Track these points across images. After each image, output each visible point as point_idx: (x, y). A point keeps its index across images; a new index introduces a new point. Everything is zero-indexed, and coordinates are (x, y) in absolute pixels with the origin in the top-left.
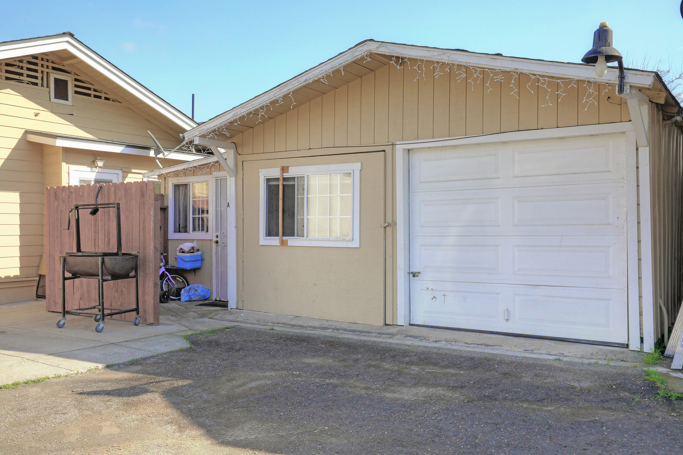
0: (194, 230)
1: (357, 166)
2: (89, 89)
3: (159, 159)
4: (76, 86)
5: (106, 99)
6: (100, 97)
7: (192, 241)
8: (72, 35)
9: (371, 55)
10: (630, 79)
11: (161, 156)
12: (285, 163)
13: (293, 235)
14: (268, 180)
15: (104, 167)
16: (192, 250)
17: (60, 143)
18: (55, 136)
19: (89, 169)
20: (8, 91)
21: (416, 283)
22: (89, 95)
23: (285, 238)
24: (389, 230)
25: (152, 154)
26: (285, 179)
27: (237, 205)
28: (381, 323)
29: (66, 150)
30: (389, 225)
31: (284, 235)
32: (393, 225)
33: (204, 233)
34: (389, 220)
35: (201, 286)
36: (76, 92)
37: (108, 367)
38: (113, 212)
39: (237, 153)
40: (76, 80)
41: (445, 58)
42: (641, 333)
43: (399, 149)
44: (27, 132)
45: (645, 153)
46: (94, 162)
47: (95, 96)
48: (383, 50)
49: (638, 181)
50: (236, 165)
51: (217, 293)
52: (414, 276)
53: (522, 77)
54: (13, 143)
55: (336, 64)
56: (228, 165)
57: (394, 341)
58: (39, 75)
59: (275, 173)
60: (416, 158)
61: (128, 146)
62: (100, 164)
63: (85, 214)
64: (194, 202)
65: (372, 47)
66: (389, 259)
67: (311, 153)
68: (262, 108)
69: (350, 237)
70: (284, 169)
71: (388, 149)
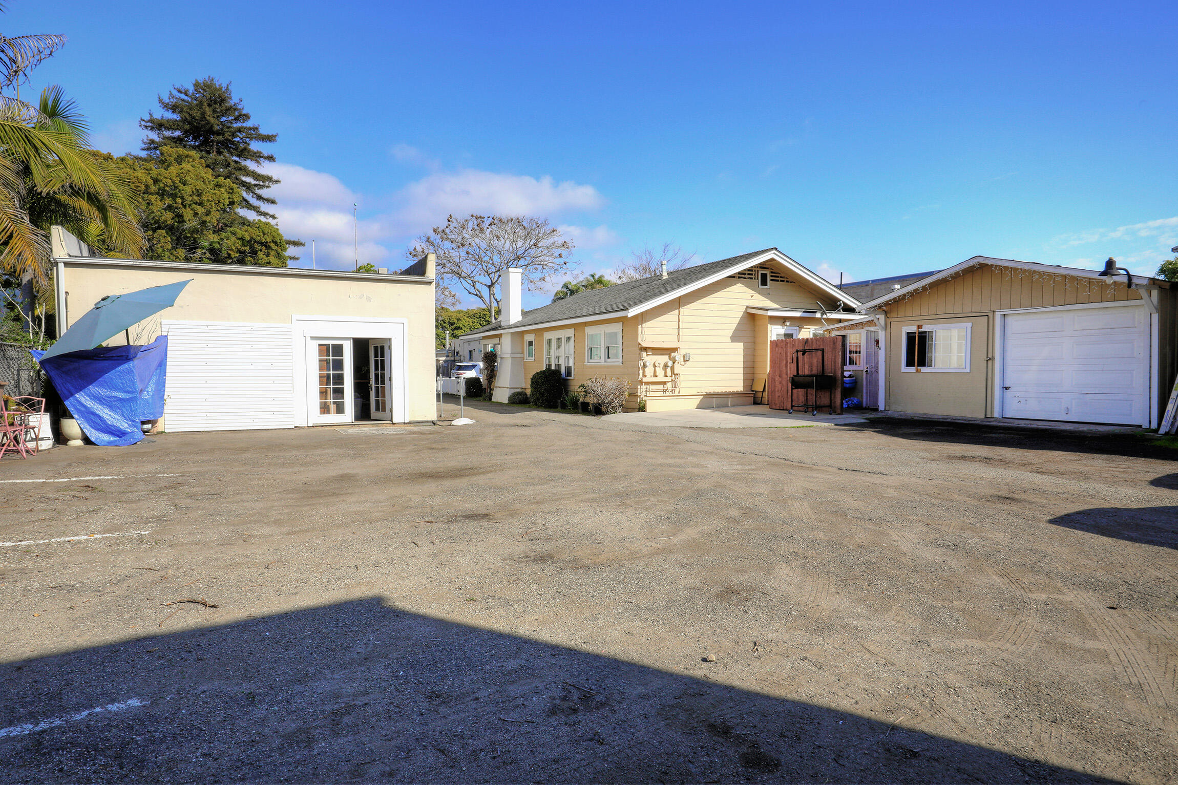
0: (850, 364)
1: (970, 325)
2: (778, 277)
3: (824, 319)
4: (772, 276)
5: (787, 281)
6: (783, 281)
7: (849, 371)
8: (776, 249)
9: (980, 264)
10: (1135, 281)
11: (825, 316)
12: (920, 323)
13: (924, 365)
14: (908, 333)
15: (790, 325)
16: (850, 376)
17: (770, 313)
18: (767, 310)
19: (781, 327)
20: (739, 284)
21: (1008, 394)
22: (778, 281)
23: (919, 368)
24: (990, 362)
25: (818, 315)
26: (919, 333)
27: (886, 348)
28: (983, 416)
29: (771, 317)
30: (990, 359)
31: (918, 366)
32: (992, 359)
33: (855, 366)
34: (990, 356)
35: (856, 398)
36: (772, 280)
37: (836, 425)
38: (820, 353)
39: (886, 317)
40: (772, 272)
41: (1026, 267)
42: (1150, 419)
43: (998, 315)
44: (747, 307)
45: (1156, 318)
46: (784, 323)
47: (781, 281)
48: (986, 262)
49: (1151, 333)
50: (886, 324)
51: (866, 404)
52: (1006, 389)
53: (1074, 279)
54: (740, 314)
55: (957, 269)
56: (880, 323)
57: (992, 424)
58: (753, 273)
59: (913, 329)
60: (1009, 320)
61: (804, 312)
62: (788, 324)
63: (800, 354)
64: (850, 346)
65: (981, 260)
66: (989, 380)
67: (938, 317)
68: (908, 293)
69: (964, 367)
70: (919, 327)
71: (991, 315)
